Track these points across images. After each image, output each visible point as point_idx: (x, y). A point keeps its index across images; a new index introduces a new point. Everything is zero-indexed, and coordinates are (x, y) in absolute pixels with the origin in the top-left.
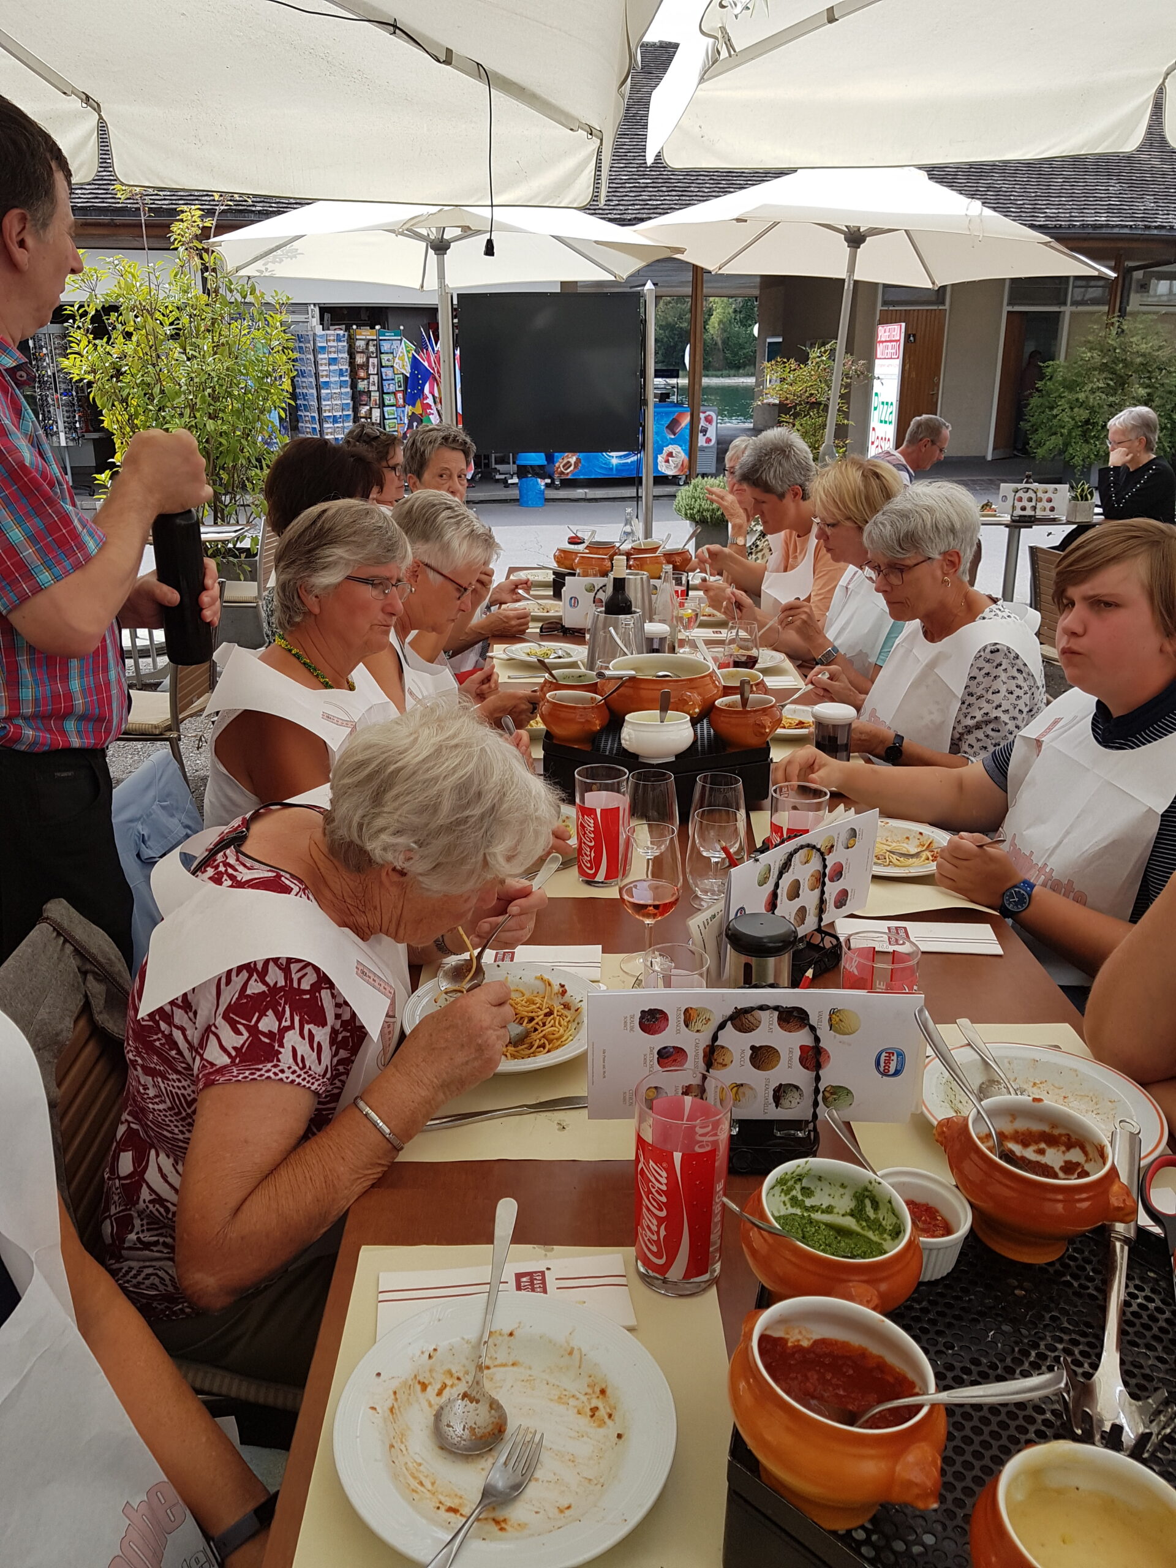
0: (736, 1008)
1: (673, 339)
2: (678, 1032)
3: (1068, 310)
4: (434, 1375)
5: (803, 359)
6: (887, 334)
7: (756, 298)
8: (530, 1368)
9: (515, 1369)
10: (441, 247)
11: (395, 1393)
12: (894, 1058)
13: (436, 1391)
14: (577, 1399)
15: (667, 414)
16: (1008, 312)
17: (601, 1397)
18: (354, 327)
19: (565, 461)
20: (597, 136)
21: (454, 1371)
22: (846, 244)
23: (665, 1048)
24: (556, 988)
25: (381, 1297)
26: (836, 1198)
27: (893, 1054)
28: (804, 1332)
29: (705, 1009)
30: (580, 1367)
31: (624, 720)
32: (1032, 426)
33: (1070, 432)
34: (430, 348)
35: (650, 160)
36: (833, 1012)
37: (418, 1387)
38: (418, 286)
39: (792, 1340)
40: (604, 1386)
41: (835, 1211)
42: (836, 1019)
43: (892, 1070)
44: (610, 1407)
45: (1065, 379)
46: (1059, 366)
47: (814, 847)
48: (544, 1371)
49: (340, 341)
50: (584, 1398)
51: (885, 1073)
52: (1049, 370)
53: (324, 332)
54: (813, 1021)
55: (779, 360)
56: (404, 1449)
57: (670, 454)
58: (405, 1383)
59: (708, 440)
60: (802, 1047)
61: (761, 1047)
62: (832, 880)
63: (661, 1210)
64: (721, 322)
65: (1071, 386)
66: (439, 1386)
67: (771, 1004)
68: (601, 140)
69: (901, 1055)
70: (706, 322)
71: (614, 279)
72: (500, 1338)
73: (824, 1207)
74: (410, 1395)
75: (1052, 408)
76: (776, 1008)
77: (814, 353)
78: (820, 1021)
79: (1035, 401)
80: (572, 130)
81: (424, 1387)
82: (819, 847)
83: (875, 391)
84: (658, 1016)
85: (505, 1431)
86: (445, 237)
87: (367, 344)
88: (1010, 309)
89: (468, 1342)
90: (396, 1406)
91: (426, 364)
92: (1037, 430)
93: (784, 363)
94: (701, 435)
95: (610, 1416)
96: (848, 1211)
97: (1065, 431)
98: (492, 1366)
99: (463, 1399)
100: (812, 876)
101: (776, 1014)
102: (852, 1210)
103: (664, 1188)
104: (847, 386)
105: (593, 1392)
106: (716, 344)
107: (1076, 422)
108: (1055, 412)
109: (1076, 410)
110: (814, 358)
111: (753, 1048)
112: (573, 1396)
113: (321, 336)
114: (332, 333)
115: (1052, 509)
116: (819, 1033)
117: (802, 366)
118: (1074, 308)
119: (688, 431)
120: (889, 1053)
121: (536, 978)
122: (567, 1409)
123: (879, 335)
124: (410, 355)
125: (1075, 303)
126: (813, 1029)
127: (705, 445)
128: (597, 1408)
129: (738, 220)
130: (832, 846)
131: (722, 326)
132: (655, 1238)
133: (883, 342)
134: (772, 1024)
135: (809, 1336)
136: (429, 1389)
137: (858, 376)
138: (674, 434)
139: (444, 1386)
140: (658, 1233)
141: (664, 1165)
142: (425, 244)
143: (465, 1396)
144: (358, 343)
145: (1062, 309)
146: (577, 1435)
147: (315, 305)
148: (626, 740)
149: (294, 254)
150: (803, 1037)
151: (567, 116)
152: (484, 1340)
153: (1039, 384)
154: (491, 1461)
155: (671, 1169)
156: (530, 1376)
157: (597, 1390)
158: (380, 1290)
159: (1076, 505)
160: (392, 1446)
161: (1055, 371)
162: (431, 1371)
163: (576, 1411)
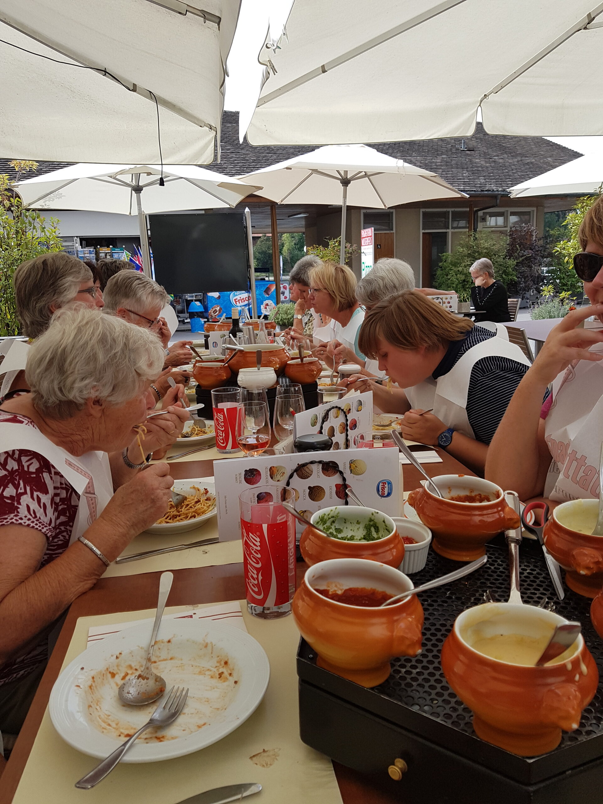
0: (298, 464)
1: (266, 258)
2: (267, 482)
3: (450, 231)
4: (120, 668)
5: (326, 245)
6: (366, 234)
7: (304, 233)
8: (182, 660)
9: (172, 661)
10: (138, 189)
11: (93, 678)
12: (386, 486)
13: (121, 677)
14: (211, 671)
15: (264, 285)
16: (423, 233)
17: (225, 666)
18: (99, 247)
19: (214, 310)
20: (214, 130)
21: (133, 665)
22: (341, 185)
23: (261, 493)
24: (202, 491)
25: (90, 639)
26: (355, 531)
27: (385, 483)
28: (338, 586)
29: (281, 467)
30: (212, 653)
31: (238, 372)
32: (439, 284)
33: (457, 285)
34: (139, 255)
35: (241, 140)
36: (352, 462)
37: (109, 675)
38: (128, 214)
39: (331, 590)
40: (226, 660)
41: (355, 538)
42: (353, 466)
43: (386, 493)
44: (230, 670)
45: (452, 262)
46: (448, 255)
47: (340, 408)
48: (190, 660)
49: (91, 254)
50: (215, 670)
51: (382, 496)
52: (444, 257)
53: (82, 249)
54: (341, 469)
55: (314, 246)
56: (98, 708)
57: (267, 305)
58: (100, 672)
59: (286, 298)
60: (336, 485)
61: (314, 487)
62: (351, 429)
63: (258, 563)
64: (288, 249)
65: (455, 265)
66: (123, 674)
67: (317, 460)
68: (216, 132)
69: (390, 483)
70: (281, 250)
71: (229, 207)
72: (162, 644)
73: (349, 537)
74: (103, 679)
75: (447, 275)
76: (320, 462)
77: (331, 243)
78: (345, 468)
79: (439, 272)
80: (201, 126)
81: (113, 675)
82: (342, 408)
83: (362, 261)
84: (255, 473)
85: (164, 691)
86: (140, 184)
87: (106, 255)
88: (424, 231)
89: (142, 648)
90: (93, 685)
91: (137, 262)
92: (441, 286)
93: (317, 247)
94: (281, 295)
95: (230, 674)
96: (362, 537)
97: (454, 285)
98: (157, 661)
99: (138, 679)
100: (340, 425)
101: (321, 466)
102: (364, 536)
103: (259, 548)
104: (349, 258)
105: (221, 665)
106: (287, 260)
107: (459, 281)
108: (449, 277)
109: (458, 275)
110: (331, 245)
111: (310, 488)
112: (208, 670)
113: (81, 251)
114: (87, 249)
115: (451, 307)
116: (345, 476)
117: (326, 249)
118: (453, 230)
119: (275, 293)
120: (384, 483)
121: (191, 488)
122: (205, 677)
123: (362, 234)
124: (129, 258)
125: (453, 228)
126: (341, 473)
127: (284, 300)
128: (223, 673)
129: (287, 168)
130: (350, 409)
131: (289, 251)
132: (256, 582)
133: (364, 238)
134: (319, 472)
135: (341, 588)
136: (117, 676)
137: (354, 252)
138: (268, 295)
139: (127, 674)
140: (257, 578)
141: (258, 533)
142: (130, 189)
143: (140, 676)
144: (101, 255)
145: (448, 230)
146: (210, 688)
147: (77, 237)
148: (240, 381)
149: (60, 197)
150: (336, 479)
151: (198, 120)
152: (151, 645)
153: (440, 264)
154: (155, 707)
155: (262, 536)
156: (181, 664)
157: (223, 663)
158: (89, 636)
159: (461, 305)
160: (90, 706)
161: (447, 258)
162: (118, 666)
163: (210, 677)
